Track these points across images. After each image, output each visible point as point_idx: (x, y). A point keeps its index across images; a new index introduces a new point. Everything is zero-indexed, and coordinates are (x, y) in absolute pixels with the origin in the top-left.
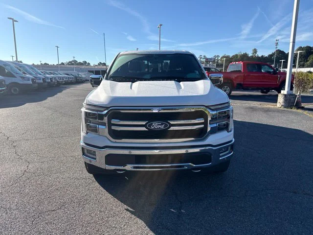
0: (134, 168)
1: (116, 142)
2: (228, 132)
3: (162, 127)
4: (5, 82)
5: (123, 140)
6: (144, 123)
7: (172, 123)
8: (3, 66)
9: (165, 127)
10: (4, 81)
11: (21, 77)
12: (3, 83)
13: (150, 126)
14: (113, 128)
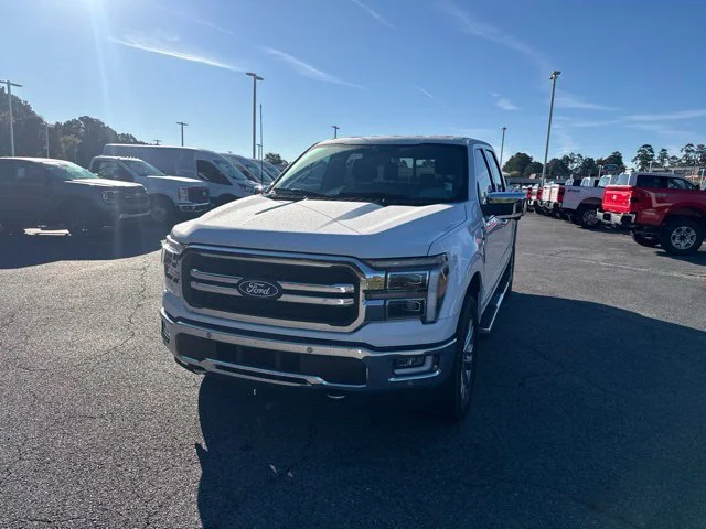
0: (218, 367)
1: (193, 313)
2: (424, 322)
3: (266, 292)
4: (208, 193)
5: (205, 311)
6: (235, 282)
7: (285, 286)
8: (214, 163)
9: (271, 292)
10: (207, 191)
11: (240, 185)
12: (204, 193)
13: (244, 287)
14: (194, 285)
